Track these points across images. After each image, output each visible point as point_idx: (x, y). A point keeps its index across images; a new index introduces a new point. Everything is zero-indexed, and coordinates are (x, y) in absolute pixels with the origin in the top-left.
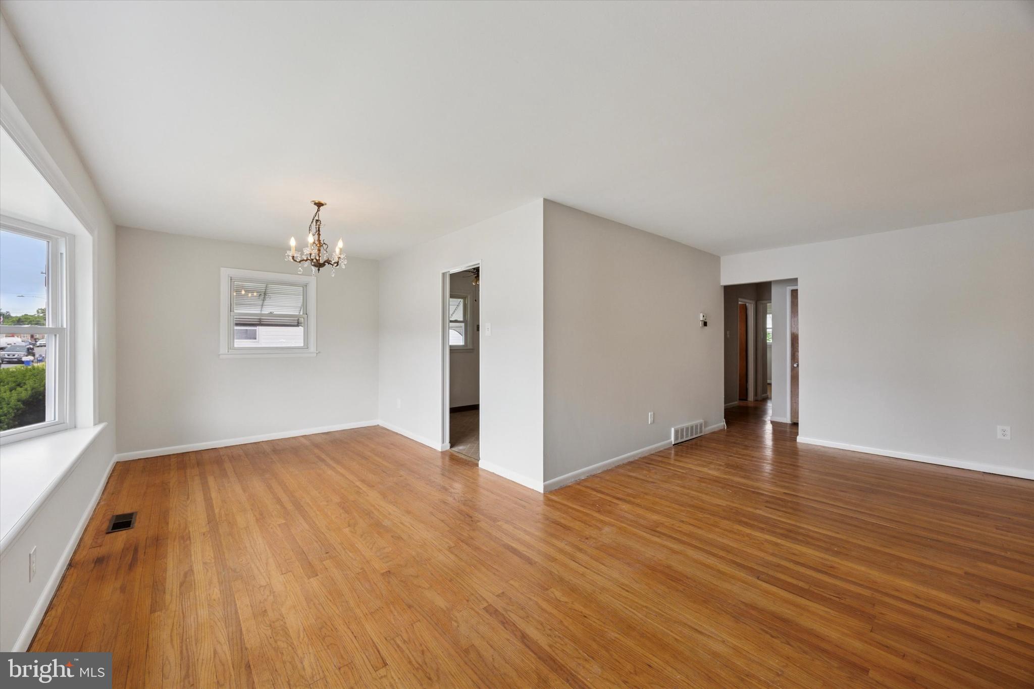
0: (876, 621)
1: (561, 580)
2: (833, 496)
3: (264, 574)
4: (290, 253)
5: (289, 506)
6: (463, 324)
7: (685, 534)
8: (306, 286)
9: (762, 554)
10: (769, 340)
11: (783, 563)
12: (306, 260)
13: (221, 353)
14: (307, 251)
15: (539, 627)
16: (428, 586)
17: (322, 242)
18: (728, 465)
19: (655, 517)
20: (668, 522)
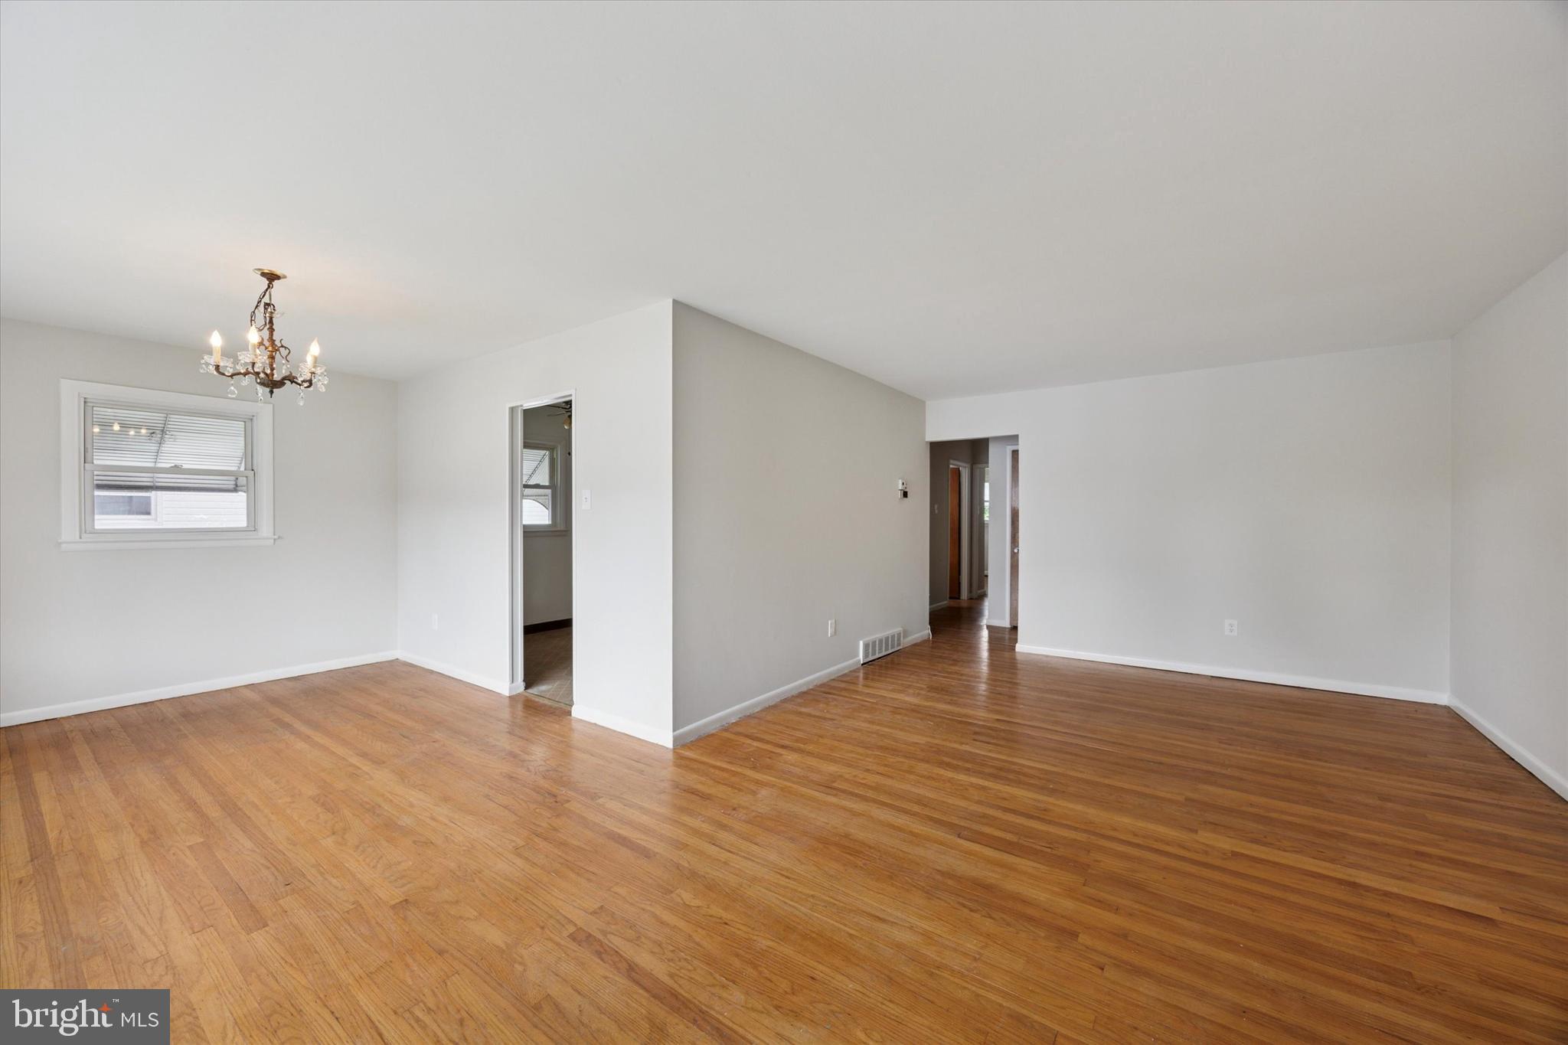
0: (1090, 871)
1: (693, 875)
2: (1053, 719)
3: (156, 939)
4: (212, 360)
5: (214, 813)
6: (549, 492)
7: (870, 788)
8: (252, 419)
9: (963, 803)
10: (986, 517)
11: (991, 812)
12: (245, 374)
13: (63, 538)
14: (245, 358)
15: (656, 950)
16: (476, 914)
17: (278, 343)
18: (931, 689)
19: (832, 768)
20: (849, 773)
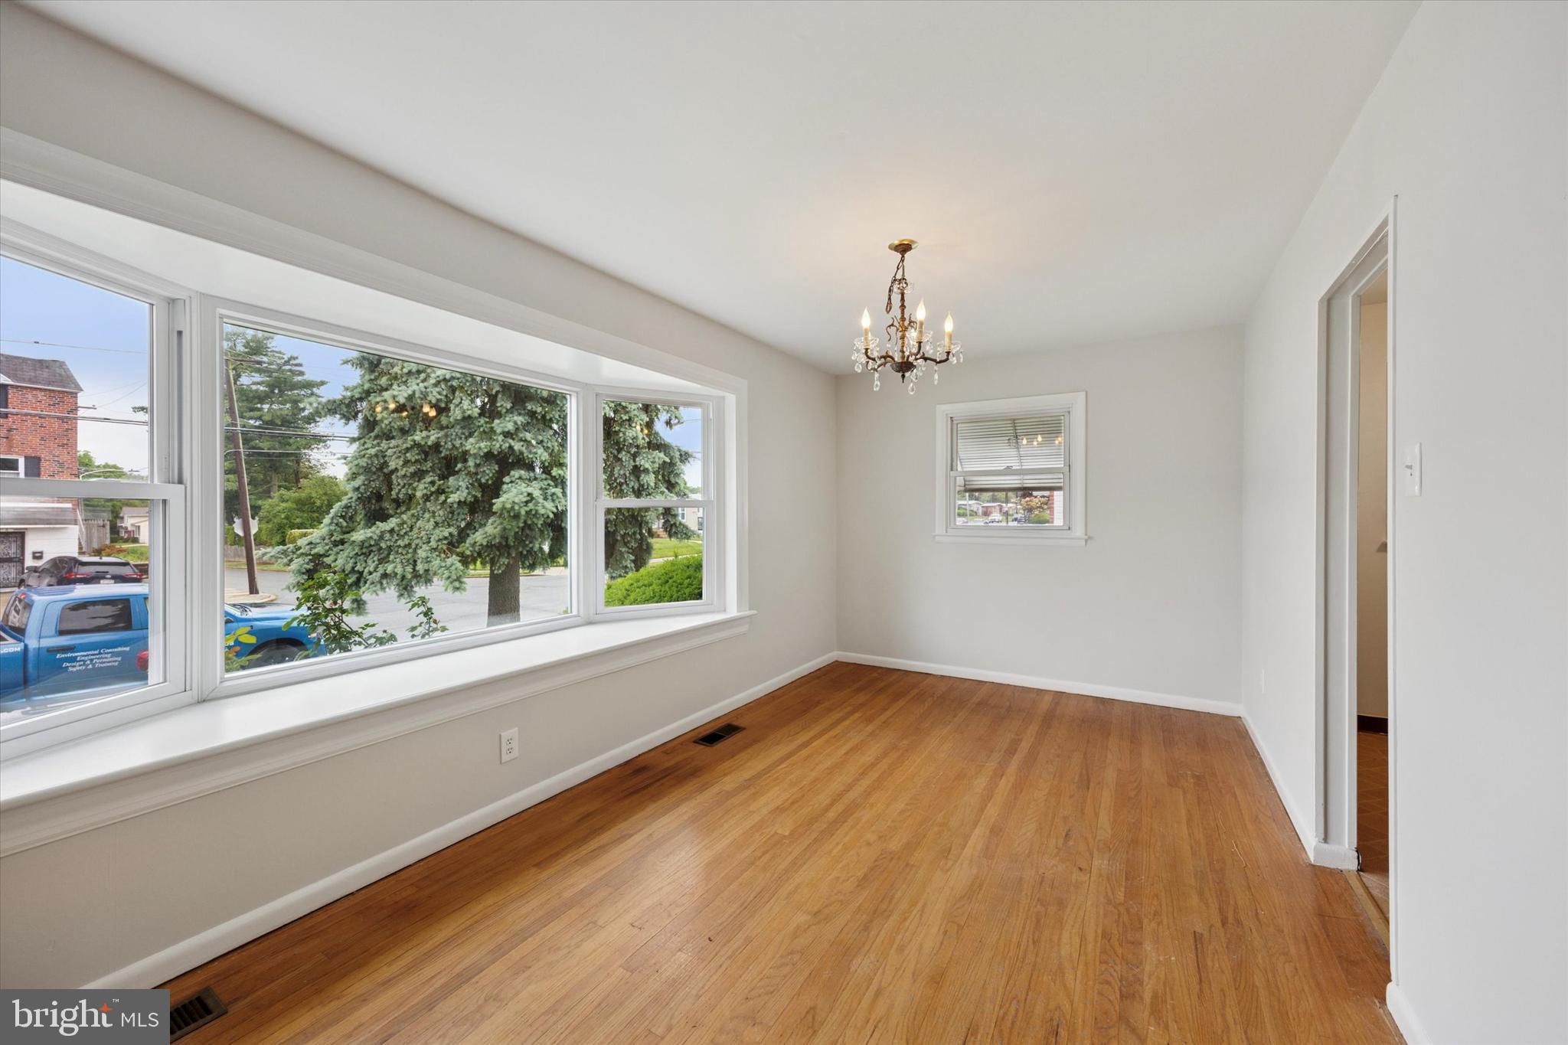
8: (1069, 412)
13: (937, 533)
